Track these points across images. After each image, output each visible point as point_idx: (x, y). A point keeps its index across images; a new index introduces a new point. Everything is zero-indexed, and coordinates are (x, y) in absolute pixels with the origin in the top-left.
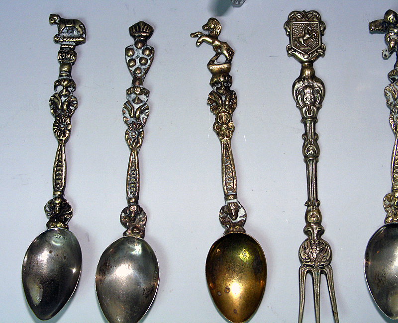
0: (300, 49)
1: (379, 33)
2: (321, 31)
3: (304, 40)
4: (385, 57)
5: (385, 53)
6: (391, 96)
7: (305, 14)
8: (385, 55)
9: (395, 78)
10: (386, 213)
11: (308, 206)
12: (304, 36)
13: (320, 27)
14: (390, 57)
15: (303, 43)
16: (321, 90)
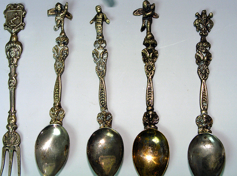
0: (10, 26)
1: (53, 16)
2: (23, 15)
3: (12, 21)
4: (56, 30)
5: (55, 27)
6: (56, 52)
7: (15, 6)
8: (56, 29)
9: (59, 42)
10: (51, 118)
11: (10, 113)
12: (13, 18)
13: (23, 13)
14: (58, 29)
15: (12, 22)
16: (19, 49)
